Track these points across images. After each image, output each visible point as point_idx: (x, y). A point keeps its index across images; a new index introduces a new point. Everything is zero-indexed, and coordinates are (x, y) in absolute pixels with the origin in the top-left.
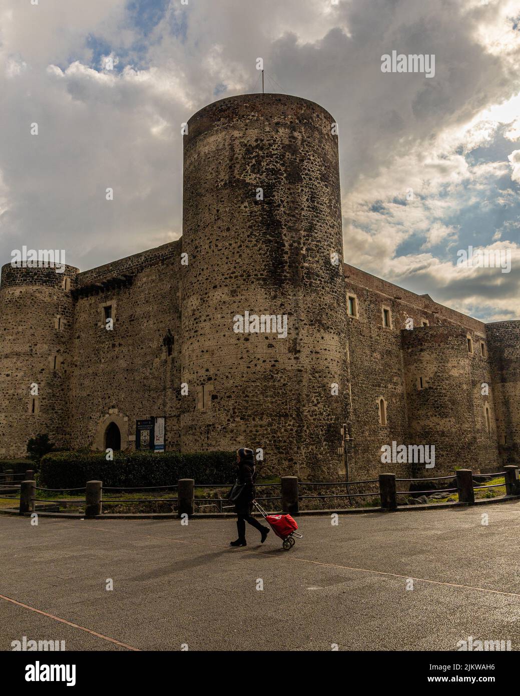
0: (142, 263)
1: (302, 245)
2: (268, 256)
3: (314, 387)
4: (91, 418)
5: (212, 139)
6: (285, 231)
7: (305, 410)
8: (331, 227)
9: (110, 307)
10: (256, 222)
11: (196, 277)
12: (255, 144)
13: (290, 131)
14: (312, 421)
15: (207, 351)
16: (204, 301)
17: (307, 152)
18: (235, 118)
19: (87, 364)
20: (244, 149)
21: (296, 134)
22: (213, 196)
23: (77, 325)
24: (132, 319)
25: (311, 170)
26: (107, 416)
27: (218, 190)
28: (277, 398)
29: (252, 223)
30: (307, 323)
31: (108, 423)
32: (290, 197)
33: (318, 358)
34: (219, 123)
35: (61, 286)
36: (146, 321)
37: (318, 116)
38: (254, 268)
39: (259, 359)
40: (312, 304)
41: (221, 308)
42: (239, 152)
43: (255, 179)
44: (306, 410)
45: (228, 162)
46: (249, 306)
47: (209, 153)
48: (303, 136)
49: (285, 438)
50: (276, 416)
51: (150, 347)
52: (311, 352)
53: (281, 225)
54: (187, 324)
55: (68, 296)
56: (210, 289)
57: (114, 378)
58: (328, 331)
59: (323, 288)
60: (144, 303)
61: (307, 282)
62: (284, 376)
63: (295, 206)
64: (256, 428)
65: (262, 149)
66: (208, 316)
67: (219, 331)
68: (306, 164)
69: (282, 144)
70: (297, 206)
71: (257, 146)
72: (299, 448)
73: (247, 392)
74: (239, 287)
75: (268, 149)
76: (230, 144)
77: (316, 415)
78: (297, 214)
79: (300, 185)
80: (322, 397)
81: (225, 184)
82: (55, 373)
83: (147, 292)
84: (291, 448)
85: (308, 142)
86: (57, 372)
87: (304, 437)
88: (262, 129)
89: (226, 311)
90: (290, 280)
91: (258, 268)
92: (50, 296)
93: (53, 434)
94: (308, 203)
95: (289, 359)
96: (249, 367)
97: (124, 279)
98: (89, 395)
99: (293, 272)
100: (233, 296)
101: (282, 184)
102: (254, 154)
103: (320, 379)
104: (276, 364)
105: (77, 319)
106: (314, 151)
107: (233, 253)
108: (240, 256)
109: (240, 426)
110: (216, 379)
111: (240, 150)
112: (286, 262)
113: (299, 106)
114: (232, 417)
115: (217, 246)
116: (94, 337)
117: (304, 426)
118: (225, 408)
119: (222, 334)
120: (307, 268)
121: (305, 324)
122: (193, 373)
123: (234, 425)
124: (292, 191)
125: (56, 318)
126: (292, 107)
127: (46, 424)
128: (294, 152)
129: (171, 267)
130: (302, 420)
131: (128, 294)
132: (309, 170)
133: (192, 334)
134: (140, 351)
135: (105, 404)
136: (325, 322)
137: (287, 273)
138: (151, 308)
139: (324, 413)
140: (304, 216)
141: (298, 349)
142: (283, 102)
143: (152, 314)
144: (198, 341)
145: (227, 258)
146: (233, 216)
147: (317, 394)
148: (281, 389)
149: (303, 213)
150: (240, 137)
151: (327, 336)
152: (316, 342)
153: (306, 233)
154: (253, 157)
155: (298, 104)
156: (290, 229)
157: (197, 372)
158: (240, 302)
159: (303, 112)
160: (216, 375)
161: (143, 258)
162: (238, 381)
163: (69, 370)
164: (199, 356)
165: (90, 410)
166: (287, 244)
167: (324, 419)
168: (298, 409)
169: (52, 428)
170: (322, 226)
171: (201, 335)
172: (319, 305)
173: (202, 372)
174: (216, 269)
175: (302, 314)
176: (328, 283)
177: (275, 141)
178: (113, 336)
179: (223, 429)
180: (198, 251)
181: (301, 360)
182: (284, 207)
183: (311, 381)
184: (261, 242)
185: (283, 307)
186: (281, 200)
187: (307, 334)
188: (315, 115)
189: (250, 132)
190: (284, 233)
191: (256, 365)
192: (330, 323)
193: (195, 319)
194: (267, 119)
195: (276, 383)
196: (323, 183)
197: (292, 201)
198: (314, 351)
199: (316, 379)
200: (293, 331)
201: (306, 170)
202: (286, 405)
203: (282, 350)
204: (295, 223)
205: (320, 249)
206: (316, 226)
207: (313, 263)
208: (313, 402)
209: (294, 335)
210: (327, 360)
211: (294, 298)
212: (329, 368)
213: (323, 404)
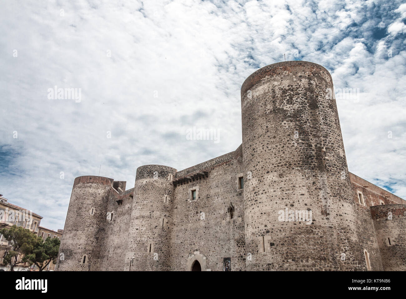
0: (214, 165)
1: (323, 146)
2: (302, 152)
3: (341, 239)
4: (183, 257)
5: (260, 88)
6: (311, 137)
7: (338, 255)
8: (338, 135)
9: (195, 190)
10: (292, 132)
11: (254, 167)
12: (288, 88)
13: (308, 81)
14: (344, 264)
15: (265, 213)
16: (261, 181)
17: (320, 91)
18: (275, 75)
19: (181, 224)
20: (282, 91)
21: (312, 82)
22: (263, 119)
23: (176, 201)
24: (208, 197)
25: (323, 102)
26: (193, 255)
27: (266, 115)
28: (317, 246)
29: (290, 133)
30: (331, 195)
31: (193, 260)
34: (264, 79)
35: (168, 179)
36: (216, 198)
37: (323, 72)
38: (293, 160)
40: (333, 183)
41: (273, 185)
42: (278, 93)
43: (290, 107)
45: (272, 99)
46: (292, 184)
47: (259, 96)
48: (316, 83)
50: (317, 259)
51: (220, 213)
52: (337, 215)
53: (308, 134)
54: (249, 196)
55: (171, 185)
56: (264, 173)
57: (197, 232)
58: (346, 201)
59: (339, 173)
60: (215, 187)
61: (329, 169)
62: (320, 231)
63: (316, 122)
64: (304, 268)
65: (292, 90)
66: (264, 190)
67: (273, 200)
68: (320, 98)
69: (304, 87)
71: (289, 89)
73: (295, 241)
74: (284, 172)
75: (296, 90)
76: (272, 89)
78: (318, 127)
79: (317, 110)
81: (271, 112)
83: (217, 181)
85: (320, 86)
86: (164, 228)
88: (292, 80)
89: (277, 187)
90: (317, 167)
91: (296, 160)
92: (162, 184)
94: (323, 121)
95: (323, 219)
96: (296, 224)
97: (203, 174)
98: (182, 243)
99: (319, 162)
100: (280, 178)
101: (307, 109)
102: (288, 94)
103: (345, 234)
104: (314, 222)
105: (176, 198)
106: (323, 91)
107: (279, 151)
108: (284, 153)
109: (292, 265)
110: (272, 232)
111: (279, 92)
112: (314, 156)
113: (312, 67)
114: (285, 259)
115: (268, 147)
116: (185, 208)
117: (338, 268)
118: (281, 252)
119: (275, 202)
120: (328, 160)
121: (330, 196)
122: (256, 228)
123: (288, 265)
124: (313, 114)
125: (165, 196)
126: (308, 67)
128: (312, 91)
129: (232, 166)
130: (336, 263)
131: (205, 182)
132: (322, 102)
133: (253, 202)
134: (213, 216)
135: (192, 248)
136: (343, 195)
137: (316, 163)
138: (220, 190)
139: (351, 259)
140: (322, 128)
141: (327, 212)
142: (302, 65)
143: (220, 193)
144: (258, 207)
145: (275, 154)
146: (277, 130)
147: (344, 245)
148: (319, 240)
149: (321, 127)
150: (278, 85)
151: (345, 204)
152: (339, 208)
153: (324, 138)
154: (287, 96)
155: (311, 66)
156: (315, 136)
157: (258, 227)
158: (285, 181)
159: (315, 70)
160: (272, 229)
161: (214, 162)
162: (288, 234)
163: (171, 227)
164: (259, 216)
165: (182, 252)
166: (313, 145)
167: (351, 263)
168: (333, 254)
169: (160, 262)
170: (334, 134)
171: (260, 203)
172: (338, 183)
173: (262, 227)
174: (268, 162)
175: (328, 189)
177: (300, 86)
178: (197, 207)
179: (280, 267)
180: (255, 152)
181: (331, 220)
182: (309, 123)
183: (339, 235)
184: (296, 144)
185: (315, 184)
186: (307, 119)
187: (332, 203)
188: (321, 72)
189: (283, 82)
190: (311, 138)
191: (300, 223)
192: (346, 196)
193: (255, 193)
194: (294, 74)
195: (315, 236)
196: (330, 110)
197: (314, 120)
198: (338, 214)
199: (342, 234)
200: (323, 200)
201: (320, 101)
202: (324, 251)
203: (317, 212)
204: (317, 133)
205: (334, 148)
206: (330, 135)
207: (331, 157)
208: (343, 250)
209: (324, 203)
210: (347, 220)
211: (322, 178)
212: (349, 226)
213: (349, 252)
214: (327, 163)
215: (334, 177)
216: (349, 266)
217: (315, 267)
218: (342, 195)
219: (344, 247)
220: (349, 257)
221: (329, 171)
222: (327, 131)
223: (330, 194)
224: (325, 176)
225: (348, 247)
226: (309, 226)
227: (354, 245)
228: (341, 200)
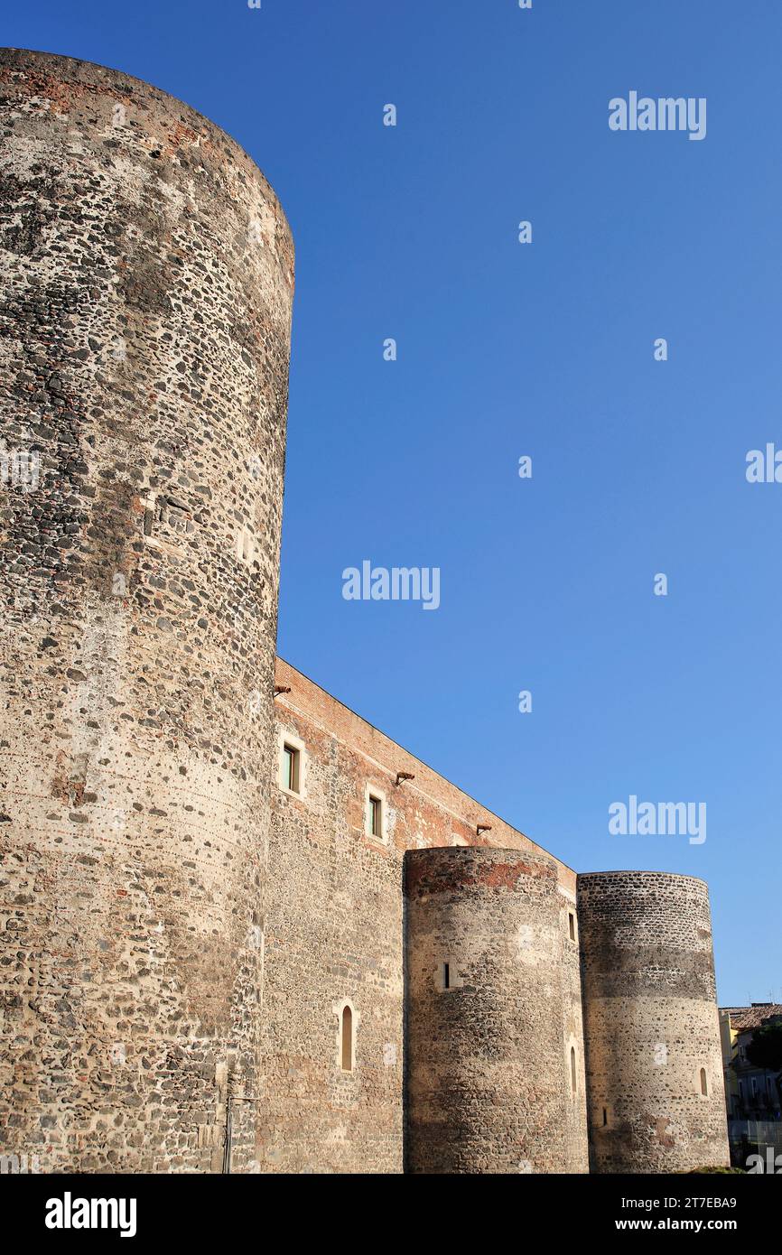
1: (146, 484)
3: (133, 918)
6: (92, 430)
7: (91, 990)
13: (148, 174)
14: (114, 1031)
17: (198, 246)
21: (167, 189)
30: (132, 714)
33: (160, 831)
40: (158, 662)
44: (95, 993)
48: (187, 202)
52: (138, 807)
53: (81, 410)
61: (150, 592)
69: (116, 197)
75: (71, 198)
77: (130, 1011)
79: (162, 319)
94: (183, 376)
95: (54, 817)
101: (104, 299)
103: (159, 898)
106: (219, 253)
120: (155, 554)
121: (124, 716)
128: (155, 230)
139: (163, 1008)
140: (163, 405)
141: (87, 790)
147: (141, 945)
149: (161, 397)
151: (198, 767)
152: (156, 779)
153: (165, 454)
166: (94, 468)
167: (160, 1029)
175: (119, 684)
181: (96, 825)
185: (53, 650)
186: (92, 342)
187: (128, 749)
192: (214, 732)
196: (233, 345)
198: (147, 804)
199: (142, 894)
200: (80, 732)
201: (187, 288)
203: (30, 783)
204: (130, 417)
205: (207, 512)
206: (201, 447)
207: (177, 543)
208: (126, 967)
209: (79, 744)
210: (191, 840)
211: (97, 629)
212: (194, 866)
213: (161, 977)
214: (146, 566)
215: (168, 635)
216: (144, 1039)
218: (195, 724)
219: (138, 956)
220: (154, 999)
221: (152, 603)
222: (193, 426)
223: (123, 710)
224: (120, 620)
225: (161, 956)
227: (199, 952)
228: (177, 746)
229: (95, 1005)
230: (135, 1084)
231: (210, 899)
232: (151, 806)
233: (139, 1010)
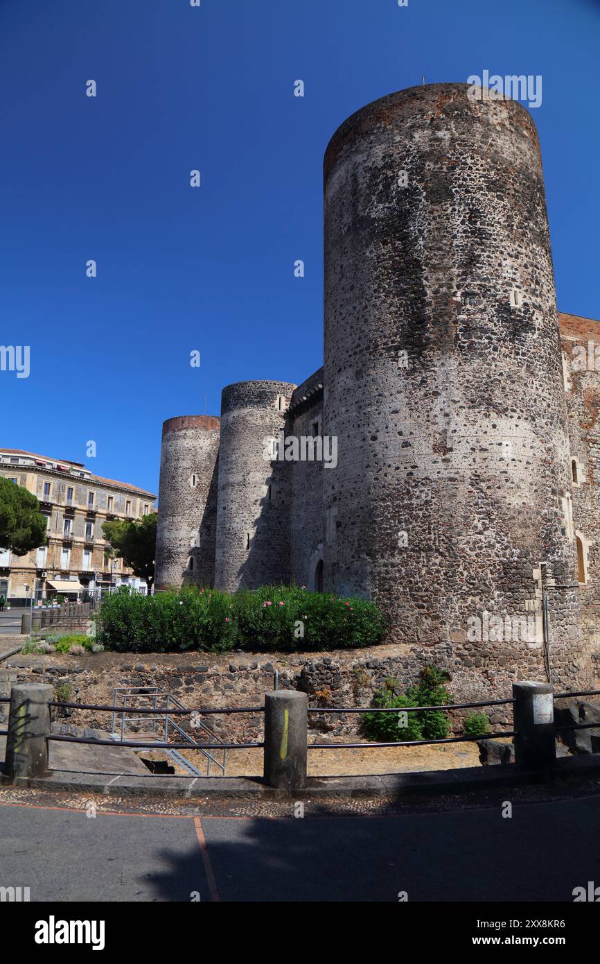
1: (455, 289)
2: (402, 314)
3: (477, 504)
4: (305, 554)
6: (426, 273)
9: (318, 424)
10: (385, 268)
12: (381, 164)
13: (431, 133)
14: (474, 558)
17: (462, 154)
18: (358, 139)
19: (302, 492)
20: (369, 175)
21: (440, 134)
25: (468, 178)
26: (317, 552)
27: (341, 240)
28: (415, 523)
29: (380, 271)
30: (464, 405)
31: (317, 560)
32: (433, 223)
33: (486, 459)
34: (342, 153)
35: (274, 406)
38: (383, 334)
39: (389, 466)
40: (474, 376)
41: (346, 398)
42: (363, 180)
43: (383, 210)
44: (463, 541)
45: (351, 198)
46: (377, 389)
47: (334, 196)
48: (452, 134)
49: (427, 584)
50: (414, 550)
52: (473, 449)
53: (419, 266)
55: (282, 417)
58: (506, 415)
59: (495, 349)
61: (466, 343)
62: (426, 490)
63: (442, 234)
64: (385, 569)
65: (391, 167)
68: (460, 171)
69: (419, 152)
70: (445, 234)
71: (384, 167)
72: (449, 599)
74: (365, 365)
76: (353, 175)
77: (481, 548)
78: (445, 245)
79: (449, 202)
80: (494, 519)
82: (270, 504)
84: (436, 600)
85: (462, 141)
86: (273, 503)
87: (459, 582)
88: (391, 141)
89: (351, 401)
90: (435, 343)
91: (388, 333)
92: (262, 419)
93: (271, 573)
95: (435, 462)
96: (377, 479)
98: (303, 528)
99: (441, 331)
100: (358, 379)
101: (421, 207)
102: (381, 177)
103: (488, 492)
104: (414, 471)
106: (474, 151)
107: (358, 319)
108: (366, 321)
110: (340, 499)
111: (364, 178)
112: (429, 318)
113: (445, 95)
114: (357, 552)
117: (459, 566)
118: (350, 539)
119: (347, 434)
120: (463, 322)
121: (461, 407)
123: (359, 563)
124: (436, 214)
127: (262, 561)
128: (439, 158)
130: (455, 556)
135: (315, 538)
136: (500, 402)
137: (431, 333)
139: (498, 545)
140: (457, 246)
141: (448, 446)
145: (352, 328)
146: (357, 269)
147: (482, 516)
148: (421, 510)
149: (455, 243)
151: (503, 423)
152: (481, 434)
153: (461, 270)
154: (380, 182)
156: (434, 268)
158: (365, 386)
159: (452, 101)
160: (341, 493)
162: (364, 500)
165: (305, 545)
166: (429, 292)
168: (450, 539)
170: (493, 256)
172: (487, 375)
175: (456, 392)
176: (505, 341)
179: (347, 569)
181: (454, 463)
182: (424, 239)
183: (473, 494)
184: (391, 296)
185: (425, 385)
186: (419, 230)
187: (464, 422)
189: (375, 150)
190: (425, 275)
191: (386, 475)
192: (510, 402)
194: (396, 126)
195: (414, 501)
196: (490, 195)
197: (437, 229)
199: (480, 492)
200: (441, 420)
201: (459, 179)
202: (430, 533)
203: (423, 449)
204: (442, 259)
205: (489, 290)
206: (481, 258)
207: (475, 313)
208: (477, 527)
209: (441, 426)
210: (503, 460)
211: (442, 369)
212: (506, 473)
213: (495, 530)
214: (462, 329)
215: (479, 360)
216: (489, 560)
217: (408, 565)
219: (482, 521)
220: (493, 541)
221: (467, 347)
222: (474, 248)
223: (460, 404)
226: (403, 481)
227: (515, 515)
228: (489, 415)
229: (464, 546)
230: (487, 582)
231: (519, 487)
232: (479, 448)
233: (485, 547)
